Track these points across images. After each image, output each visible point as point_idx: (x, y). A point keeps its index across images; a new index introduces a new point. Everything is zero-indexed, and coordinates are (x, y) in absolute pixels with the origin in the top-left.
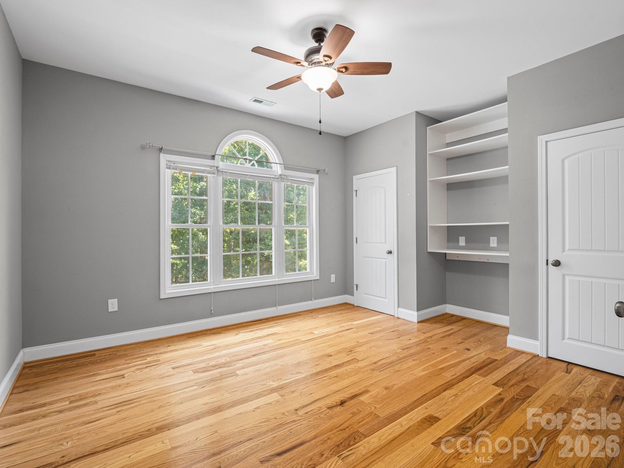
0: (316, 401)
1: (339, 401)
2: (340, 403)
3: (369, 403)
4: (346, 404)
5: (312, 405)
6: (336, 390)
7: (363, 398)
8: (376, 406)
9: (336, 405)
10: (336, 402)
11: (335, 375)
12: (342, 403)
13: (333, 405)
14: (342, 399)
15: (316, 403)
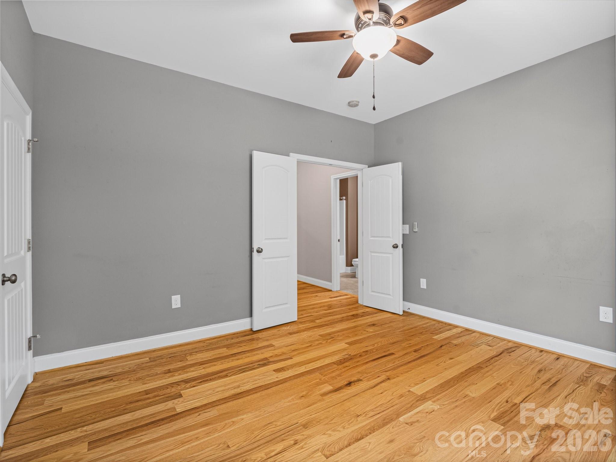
0: (375, 387)
1: (353, 386)
2: (352, 384)
3: (326, 383)
4: (346, 383)
5: (377, 382)
6: (356, 397)
7: (330, 388)
8: (319, 381)
9: (355, 382)
10: (355, 385)
11: (359, 419)
12: (349, 384)
13: (357, 382)
14: (350, 388)
15: (374, 384)
